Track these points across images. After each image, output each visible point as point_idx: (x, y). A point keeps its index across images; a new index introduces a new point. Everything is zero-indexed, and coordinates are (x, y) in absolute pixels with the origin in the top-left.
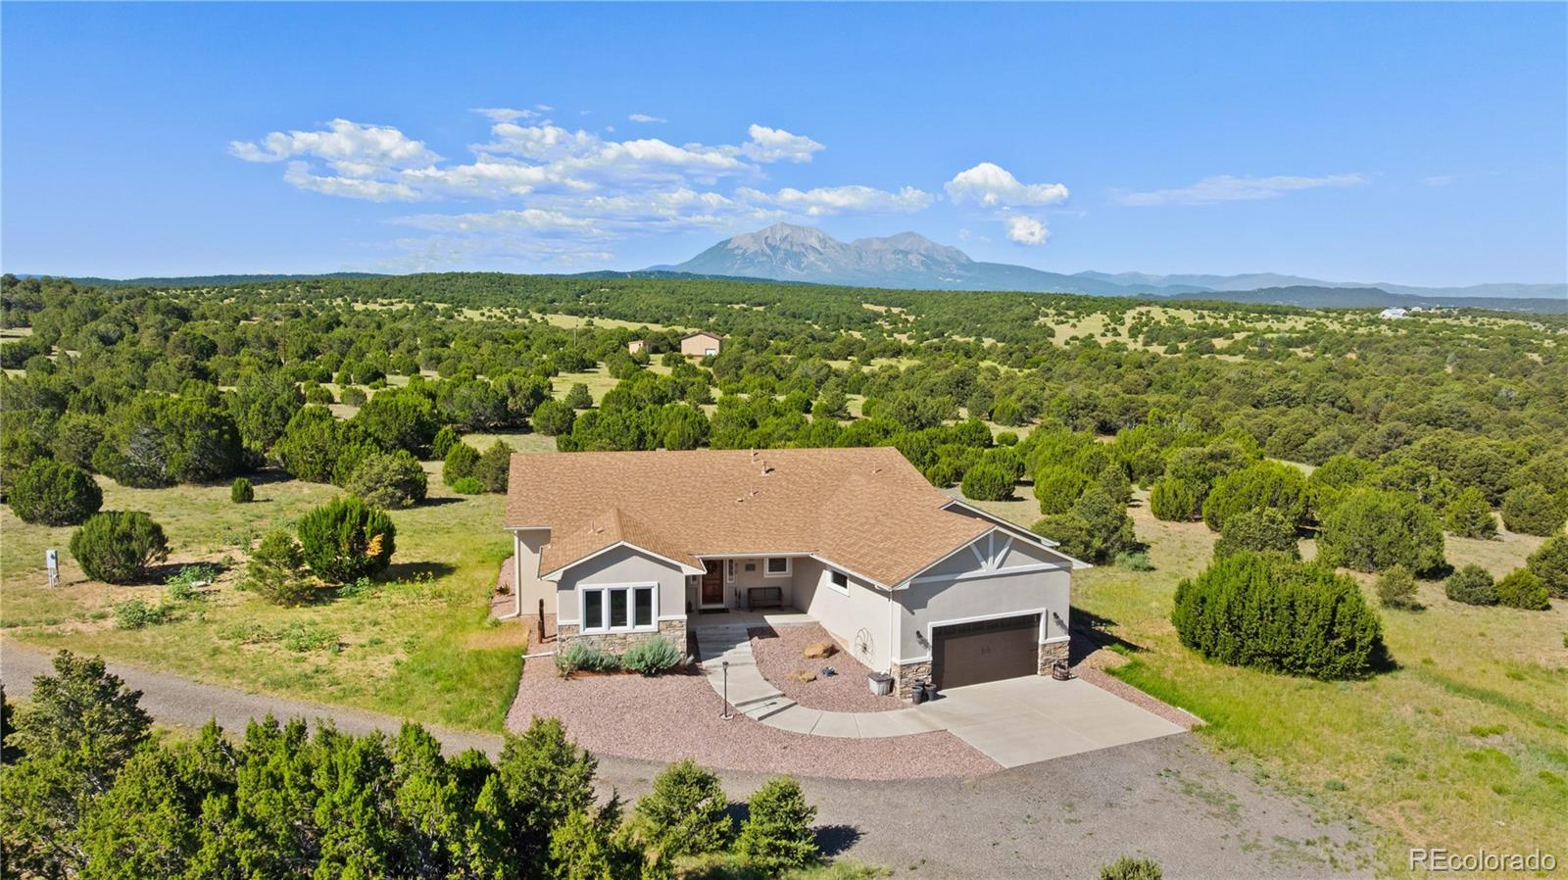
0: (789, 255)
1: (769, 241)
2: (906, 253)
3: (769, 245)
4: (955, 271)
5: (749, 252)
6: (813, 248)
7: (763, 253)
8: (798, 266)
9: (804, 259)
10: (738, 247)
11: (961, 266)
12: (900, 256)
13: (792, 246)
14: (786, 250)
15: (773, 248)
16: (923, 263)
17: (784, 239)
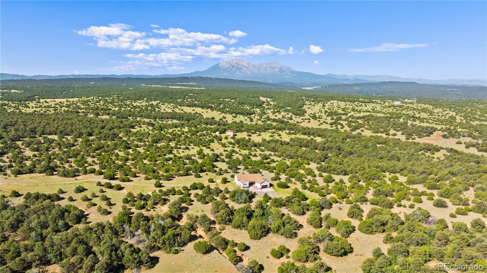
0: (237, 68)
1: (231, 64)
2: (273, 68)
3: (231, 65)
4: (289, 74)
5: (225, 67)
6: (245, 66)
7: (230, 68)
8: (240, 72)
9: (242, 70)
10: (222, 66)
11: (291, 72)
12: (272, 69)
13: (238, 66)
14: (237, 67)
15: (233, 66)
16: (279, 71)
17: (236, 64)
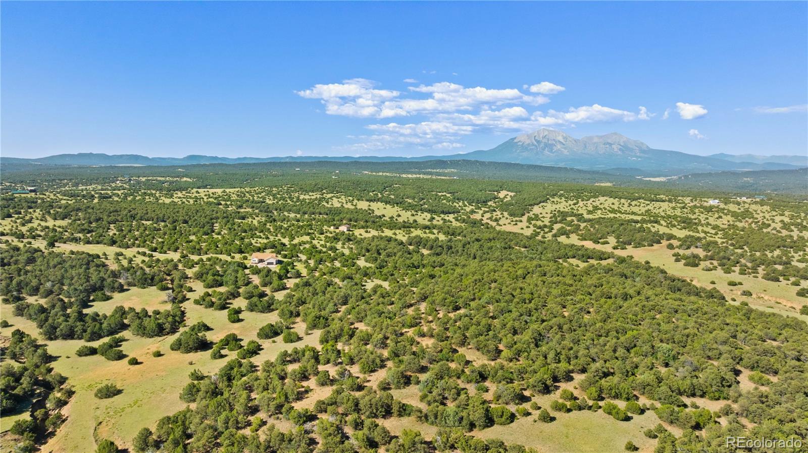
0: (546, 145)
1: (536, 138)
2: (610, 144)
3: (536, 140)
4: (638, 154)
5: (525, 144)
6: (559, 141)
7: (533, 145)
8: (551, 151)
9: (554, 148)
10: (519, 141)
11: (644, 152)
12: (608, 146)
13: (548, 140)
14: (545, 143)
15: (538, 142)
16: (620, 150)
17: (544, 137)
